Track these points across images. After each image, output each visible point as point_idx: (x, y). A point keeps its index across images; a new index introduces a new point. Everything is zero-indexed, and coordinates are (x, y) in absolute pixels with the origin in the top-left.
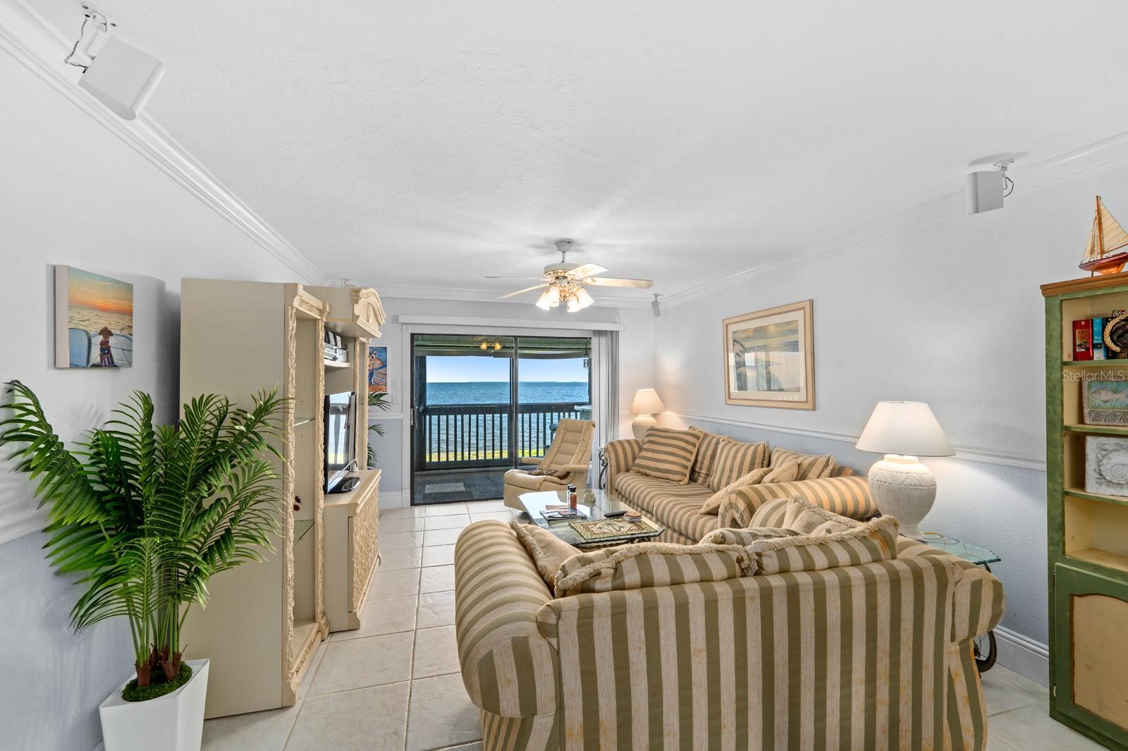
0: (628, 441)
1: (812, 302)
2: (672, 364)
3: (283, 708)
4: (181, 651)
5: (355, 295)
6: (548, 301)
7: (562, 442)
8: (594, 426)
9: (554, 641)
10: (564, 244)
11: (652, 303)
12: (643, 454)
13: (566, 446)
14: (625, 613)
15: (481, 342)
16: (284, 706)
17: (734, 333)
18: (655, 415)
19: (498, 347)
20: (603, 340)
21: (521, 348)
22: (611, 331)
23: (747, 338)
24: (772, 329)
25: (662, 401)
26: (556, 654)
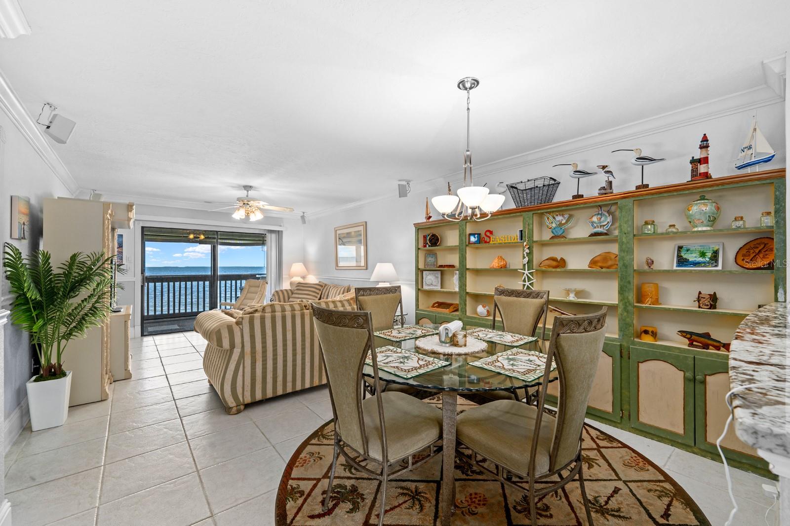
0: (286, 290)
1: (366, 222)
2: (312, 250)
3: (102, 401)
4: (62, 364)
5: (130, 207)
6: (239, 215)
7: (247, 293)
8: (267, 283)
9: (241, 326)
10: (248, 188)
11: (301, 217)
12: (294, 295)
13: (249, 295)
14: (265, 318)
15: (189, 234)
16: (103, 399)
17: (339, 234)
18: (304, 278)
19: (202, 237)
20: (274, 236)
21: (220, 239)
22: (279, 231)
23: (344, 237)
24: (353, 233)
25: (307, 269)
26: (242, 330)
